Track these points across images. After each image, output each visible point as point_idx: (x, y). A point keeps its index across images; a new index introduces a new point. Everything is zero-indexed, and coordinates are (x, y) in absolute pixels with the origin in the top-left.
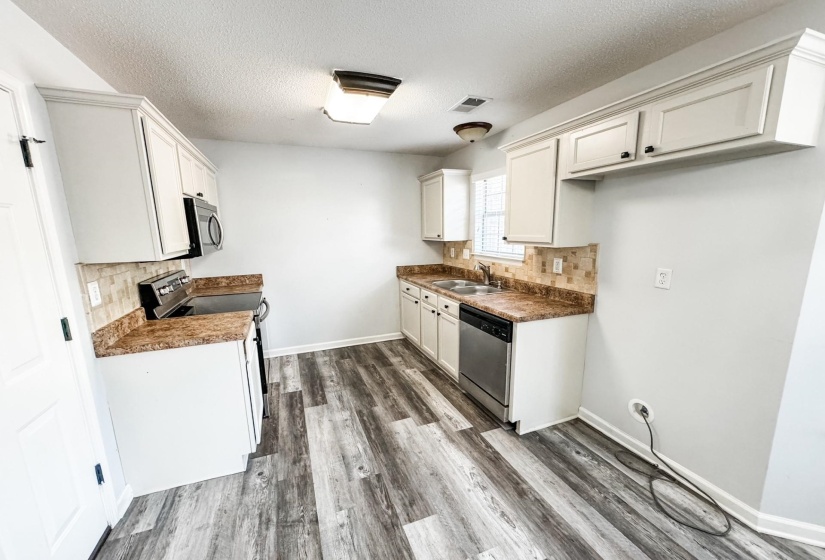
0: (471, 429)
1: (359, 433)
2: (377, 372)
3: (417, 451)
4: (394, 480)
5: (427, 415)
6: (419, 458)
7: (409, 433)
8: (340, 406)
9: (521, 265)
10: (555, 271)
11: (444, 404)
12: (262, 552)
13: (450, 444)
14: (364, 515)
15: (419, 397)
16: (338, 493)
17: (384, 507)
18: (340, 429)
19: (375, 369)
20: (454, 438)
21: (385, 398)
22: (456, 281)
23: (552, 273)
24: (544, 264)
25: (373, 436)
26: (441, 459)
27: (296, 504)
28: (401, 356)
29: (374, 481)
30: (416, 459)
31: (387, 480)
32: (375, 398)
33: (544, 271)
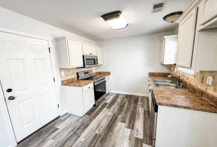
0: (141, 139)
1: (108, 121)
2: (131, 105)
3: (116, 135)
4: (102, 140)
5: (131, 125)
6: (115, 137)
7: (120, 128)
8: (112, 111)
9: (193, 77)
10: (207, 83)
11: (141, 125)
12: (67, 136)
13: (128, 140)
14: (87, 143)
15: (135, 119)
16: (89, 133)
17: (93, 145)
18: (106, 117)
19: (131, 104)
20: (132, 138)
21: (125, 114)
22: (166, 80)
23: (206, 84)
24: (203, 79)
25: (110, 123)
26: (120, 143)
27: (80, 130)
28: (143, 103)
29: (98, 136)
30: (114, 138)
31: (100, 138)
32: (122, 113)
33: (202, 82)
